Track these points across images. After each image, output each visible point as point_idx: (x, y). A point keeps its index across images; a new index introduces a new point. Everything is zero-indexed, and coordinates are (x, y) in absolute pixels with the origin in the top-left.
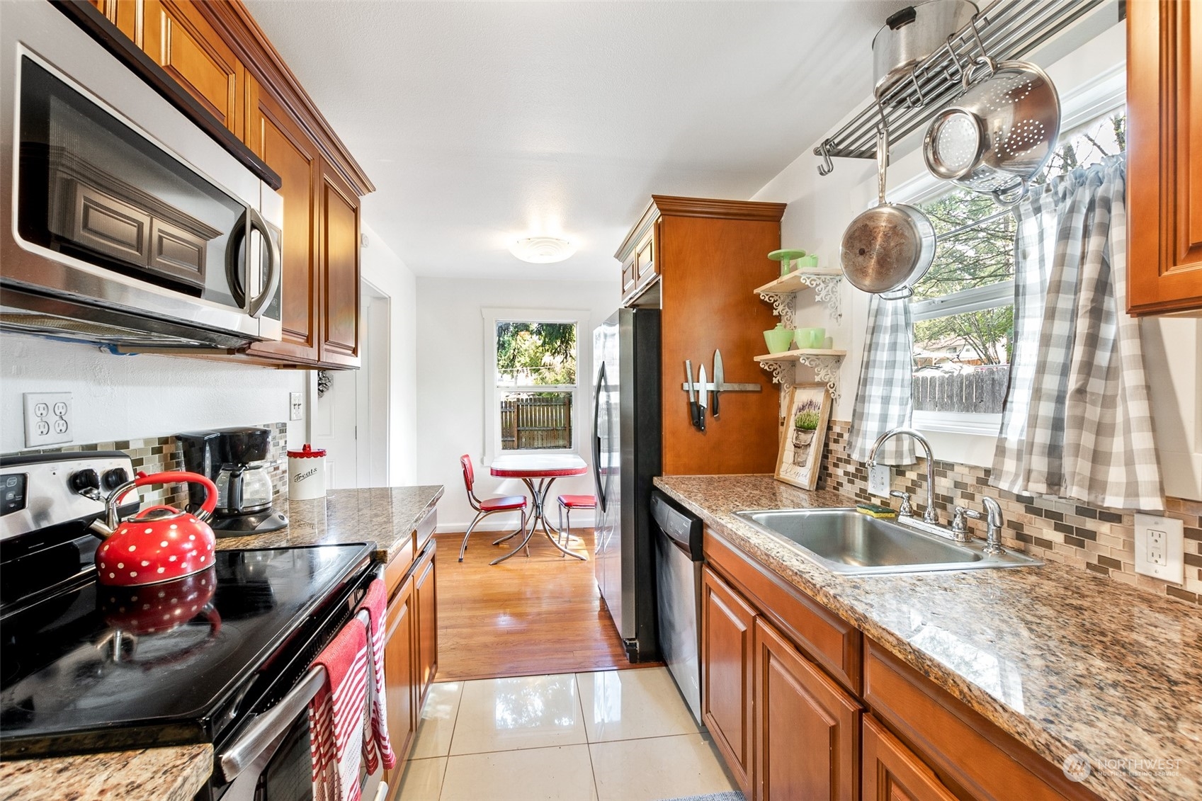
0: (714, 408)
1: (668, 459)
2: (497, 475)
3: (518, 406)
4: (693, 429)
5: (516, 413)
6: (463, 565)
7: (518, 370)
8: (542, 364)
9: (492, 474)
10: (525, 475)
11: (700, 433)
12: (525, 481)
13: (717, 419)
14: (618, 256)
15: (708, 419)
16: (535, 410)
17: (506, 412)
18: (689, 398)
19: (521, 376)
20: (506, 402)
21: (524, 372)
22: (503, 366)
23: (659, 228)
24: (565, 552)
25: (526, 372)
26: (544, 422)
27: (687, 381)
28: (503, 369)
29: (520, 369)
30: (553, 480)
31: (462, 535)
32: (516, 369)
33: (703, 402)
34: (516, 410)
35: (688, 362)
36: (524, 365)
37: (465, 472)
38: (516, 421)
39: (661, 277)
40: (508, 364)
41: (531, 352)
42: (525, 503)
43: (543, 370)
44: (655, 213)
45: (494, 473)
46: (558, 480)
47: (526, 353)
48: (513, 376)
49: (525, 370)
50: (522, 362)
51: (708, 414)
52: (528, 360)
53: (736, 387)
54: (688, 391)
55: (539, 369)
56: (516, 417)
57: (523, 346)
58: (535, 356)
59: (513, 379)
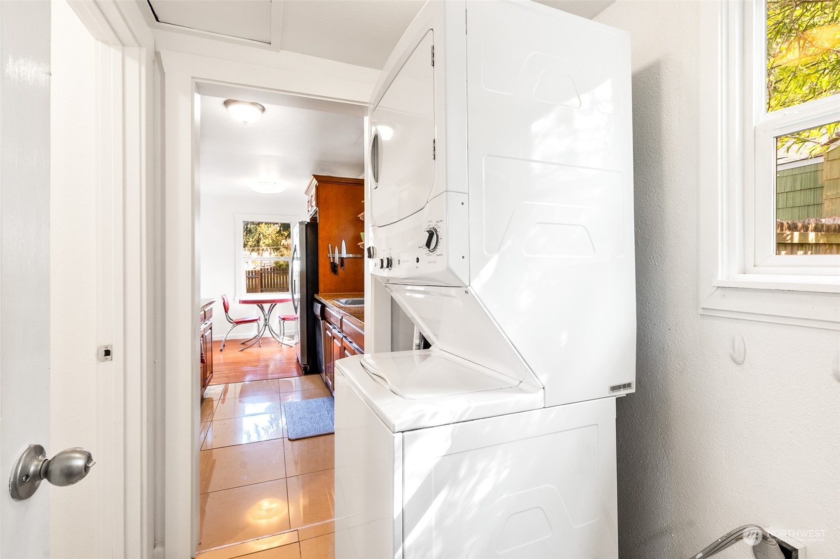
0: (342, 264)
1: (321, 286)
2: (243, 303)
3: (261, 274)
4: (333, 274)
5: (260, 278)
6: (223, 352)
7: (263, 249)
8: (282, 245)
9: (240, 303)
10: (259, 303)
11: (336, 276)
12: (258, 305)
13: (343, 269)
14: (306, 193)
15: (340, 270)
16: (274, 276)
17: (252, 278)
18: (330, 260)
19: (266, 254)
20: (252, 272)
21: (267, 250)
22: (251, 246)
23: (317, 188)
24: (282, 343)
25: (269, 251)
26: (280, 284)
27: (329, 253)
28: (251, 248)
29: (265, 248)
30: (276, 304)
31: (221, 341)
32: (262, 248)
33: (337, 261)
34: (260, 277)
35: (330, 245)
36: (268, 245)
37: (224, 303)
38: (260, 284)
39: (318, 209)
40: (255, 245)
41: (273, 236)
42: (259, 319)
43: (282, 249)
44: (315, 182)
45: (241, 302)
46: (278, 304)
47: (270, 236)
48: (259, 253)
49: (269, 249)
50: (266, 243)
51: (339, 267)
52: (271, 241)
53: (351, 256)
54: (330, 258)
55: (279, 249)
56: (260, 281)
57: (267, 231)
58: (276, 239)
59: (259, 256)
